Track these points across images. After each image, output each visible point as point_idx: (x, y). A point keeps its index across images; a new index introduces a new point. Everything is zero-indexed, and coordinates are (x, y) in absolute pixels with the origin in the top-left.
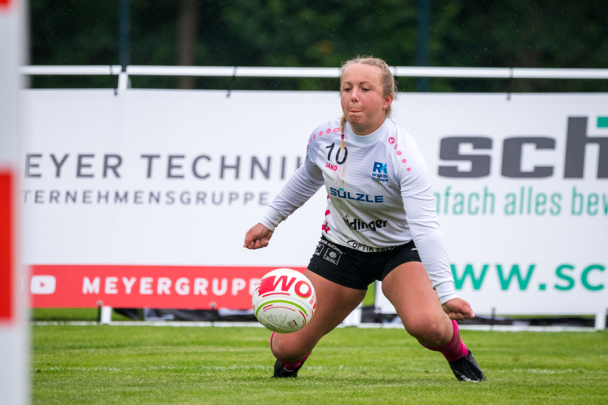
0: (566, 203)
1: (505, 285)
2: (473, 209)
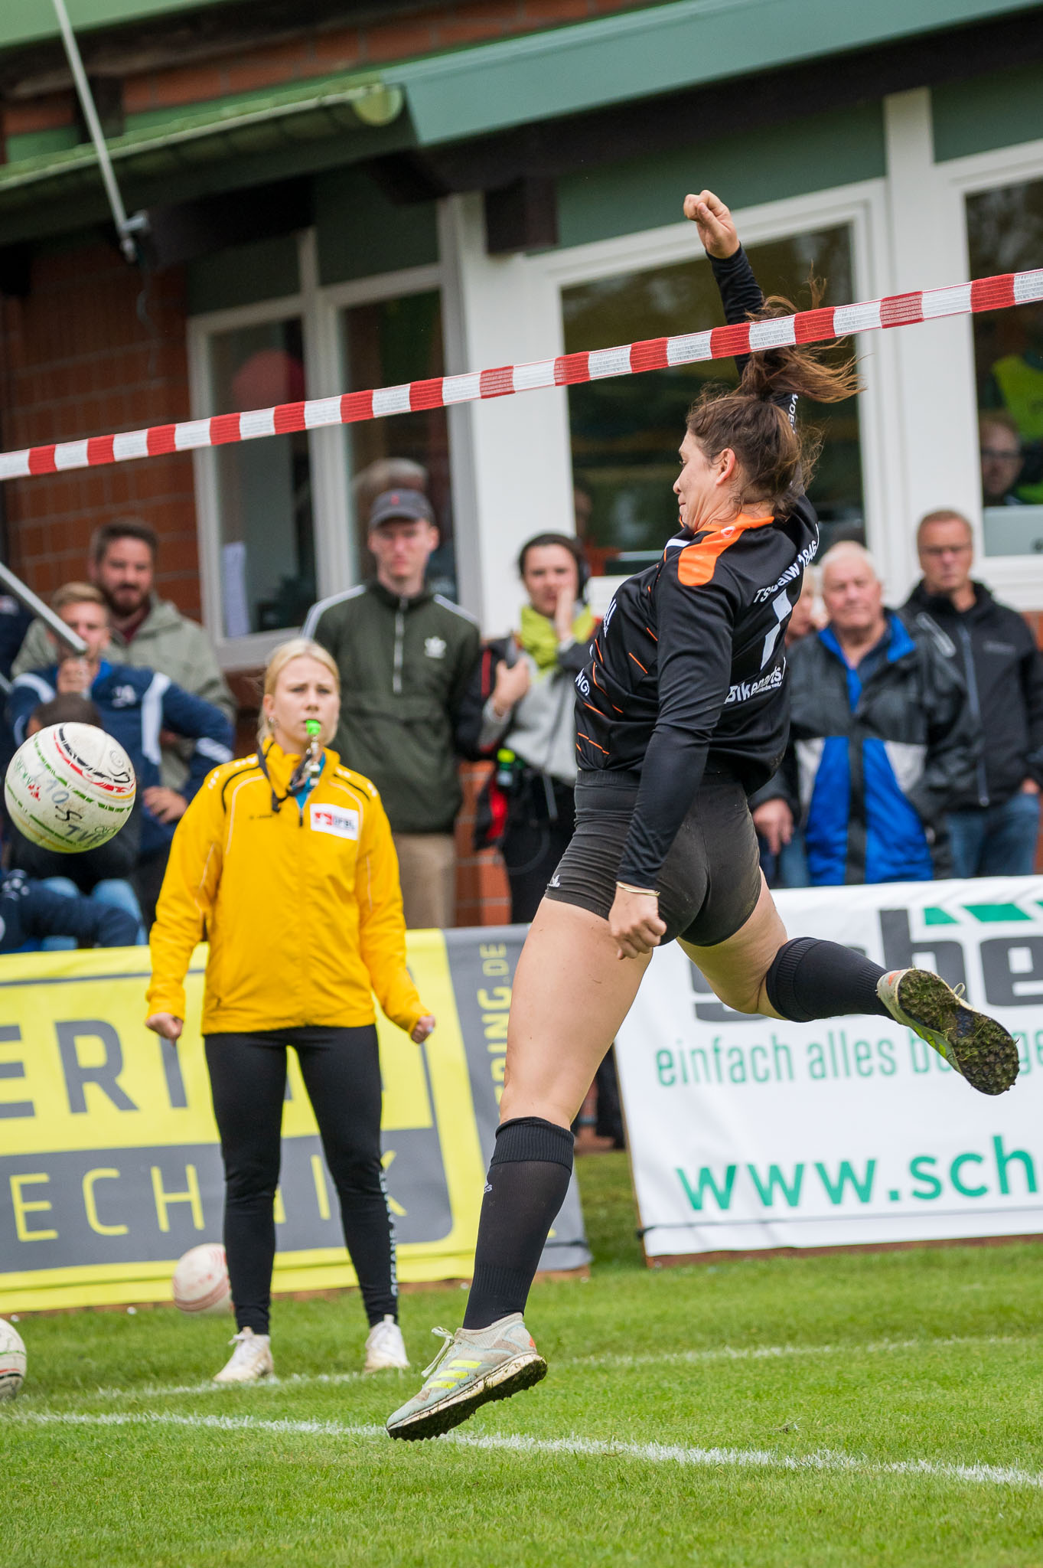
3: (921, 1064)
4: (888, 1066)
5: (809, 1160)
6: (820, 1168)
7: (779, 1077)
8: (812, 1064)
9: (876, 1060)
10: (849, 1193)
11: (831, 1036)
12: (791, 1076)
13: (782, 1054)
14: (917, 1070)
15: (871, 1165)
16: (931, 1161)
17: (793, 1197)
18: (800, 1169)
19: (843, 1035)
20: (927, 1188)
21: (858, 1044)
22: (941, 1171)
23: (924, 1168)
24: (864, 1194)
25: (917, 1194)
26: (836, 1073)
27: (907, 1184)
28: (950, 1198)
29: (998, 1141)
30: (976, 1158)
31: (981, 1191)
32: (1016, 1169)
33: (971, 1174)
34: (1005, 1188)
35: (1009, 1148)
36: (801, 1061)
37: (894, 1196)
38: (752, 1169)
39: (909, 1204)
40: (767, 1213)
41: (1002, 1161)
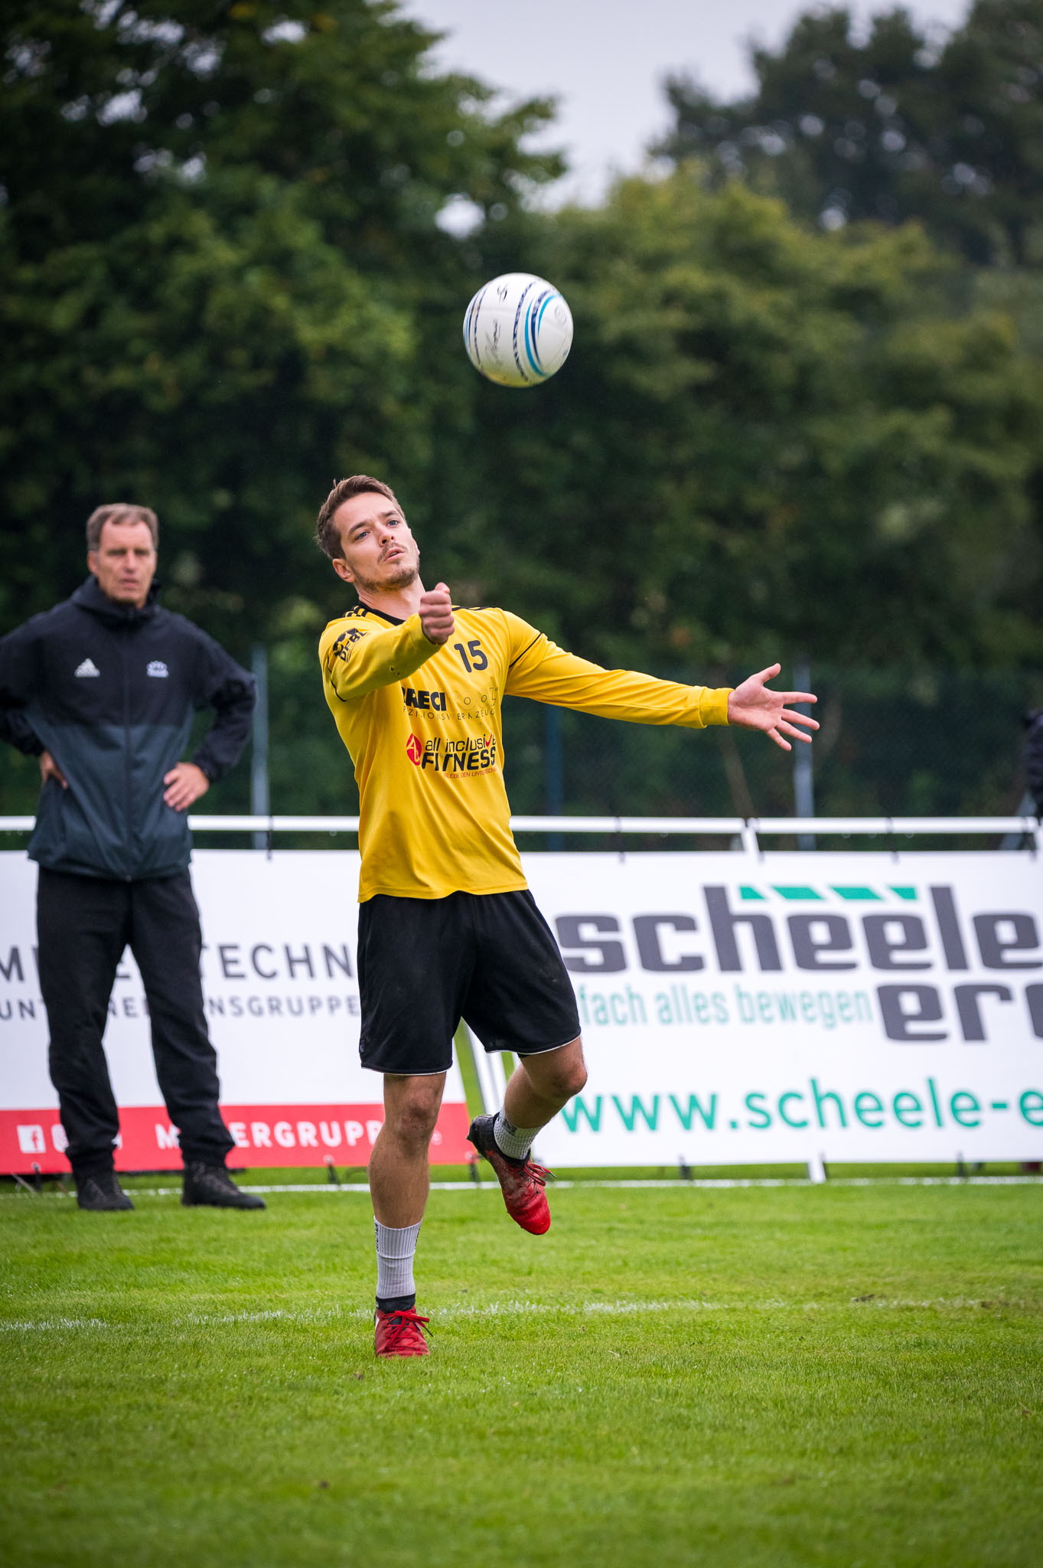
0: (731, 1004)
1: (686, 1123)
2: (620, 1017)
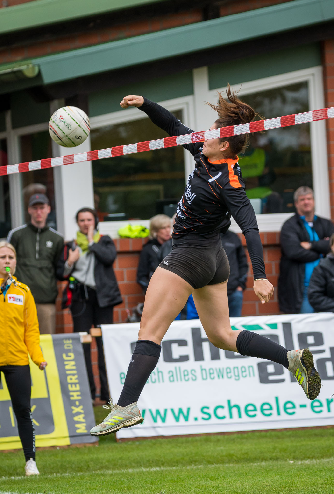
3: (205, 377)
4: (194, 378)
5: (169, 408)
6: (172, 410)
7: (159, 381)
8: (170, 377)
9: (190, 376)
10: (182, 418)
11: (176, 368)
12: (163, 381)
13: (160, 374)
14: (203, 379)
15: (189, 409)
16: (208, 408)
17: (164, 420)
18: (166, 411)
19: (180, 368)
20: (206, 416)
21: (184, 371)
22: (211, 411)
23: (206, 410)
24: (186, 418)
25: (203, 419)
26: (177, 380)
27: (200, 415)
28: (214, 420)
29: (229, 402)
30: (222, 407)
31: (224, 418)
32: (235, 410)
33: (220, 412)
34: (231, 417)
35: (232, 404)
36: (166, 376)
37: (196, 419)
38: (150, 411)
39: (201, 421)
40: (155, 425)
41: (230, 408)
